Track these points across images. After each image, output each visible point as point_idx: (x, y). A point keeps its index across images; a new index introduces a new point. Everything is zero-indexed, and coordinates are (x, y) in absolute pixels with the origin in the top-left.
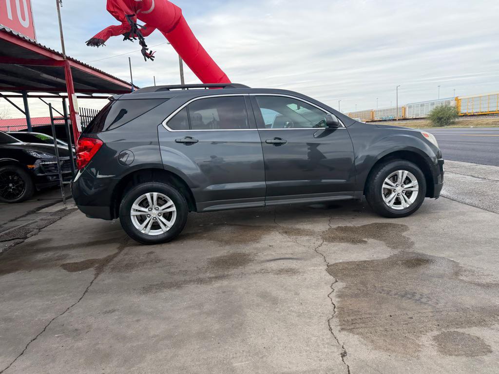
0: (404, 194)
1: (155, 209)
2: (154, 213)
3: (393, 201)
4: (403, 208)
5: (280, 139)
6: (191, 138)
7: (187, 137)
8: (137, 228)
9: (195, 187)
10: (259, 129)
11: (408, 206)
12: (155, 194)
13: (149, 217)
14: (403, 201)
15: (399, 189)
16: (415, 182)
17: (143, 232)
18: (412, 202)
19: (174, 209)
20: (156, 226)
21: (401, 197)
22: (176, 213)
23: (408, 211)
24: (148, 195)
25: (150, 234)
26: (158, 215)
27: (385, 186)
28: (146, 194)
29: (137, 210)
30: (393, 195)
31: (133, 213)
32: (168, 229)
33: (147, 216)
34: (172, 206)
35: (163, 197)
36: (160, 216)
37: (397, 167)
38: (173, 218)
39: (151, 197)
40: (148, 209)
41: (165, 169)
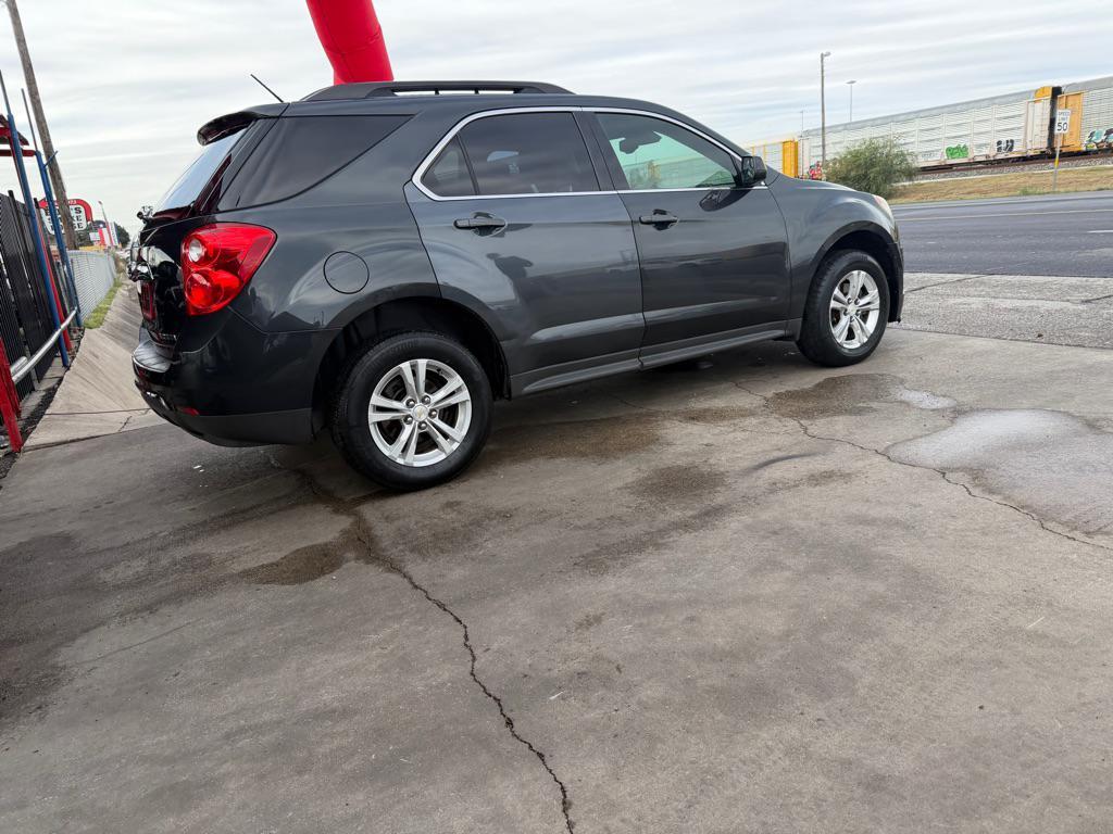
0: (858, 317)
1: (423, 401)
2: (419, 412)
3: (845, 333)
4: (859, 345)
5: (663, 213)
6: (487, 216)
7: (479, 214)
8: (387, 453)
9: (509, 338)
10: (620, 192)
11: (866, 340)
12: (422, 363)
13: (410, 423)
14: (858, 332)
15: (852, 309)
16: (874, 292)
17: (400, 461)
18: (872, 332)
19: (465, 395)
20: (426, 443)
21: (855, 324)
22: (469, 405)
23: (867, 348)
24: (406, 366)
25: (416, 464)
26: (430, 415)
27: (833, 304)
28: (401, 365)
29: (380, 409)
30: (844, 321)
31: (374, 417)
32: (456, 446)
33: (406, 420)
34: (459, 389)
35: (439, 370)
36: (434, 417)
37: (850, 264)
38: (465, 418)
39: (414, 371)
40: (405, 403)
41: (444, 296)
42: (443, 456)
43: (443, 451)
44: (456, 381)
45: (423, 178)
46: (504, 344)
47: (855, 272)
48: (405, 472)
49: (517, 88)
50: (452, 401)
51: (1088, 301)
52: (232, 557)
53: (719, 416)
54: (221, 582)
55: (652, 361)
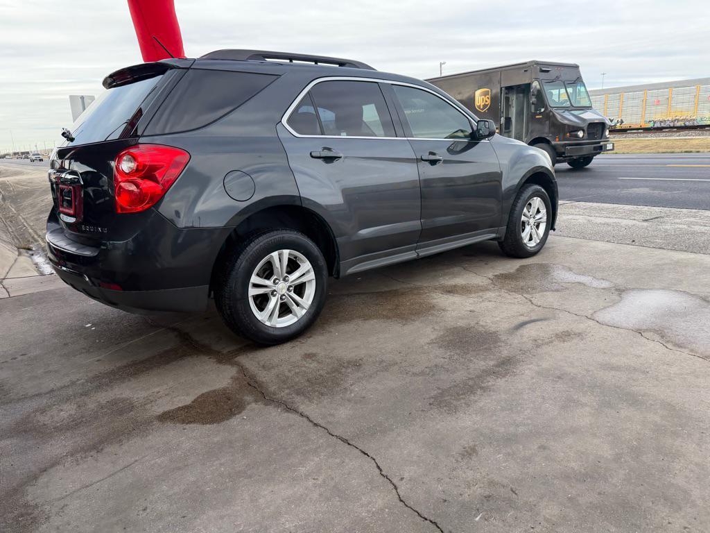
0: (535, 227)
1: (284, 280)
2: (281, 288)
3: (528, 237)
4: (535, 244)
5: (434, 154)
6: (329, 149)
7: (325, 148)
8: (259, 318)
9: (342, 235)
11: (539, 241)
12: (286, 252)
13: (274, 296)
14: (534, 236)
15: (532, 221)
16: (543, 211)
17: (268, 324)
18: (542, 236)
19: (312, 275)
20: (285, 310)
21: (533, 231)
22: (314, 283)
23: (539, 247)
24: (275, 254)
25: (278, 326)
26: (288, 289)
27: (523, 218)
28: (272, 254)
29: (256, 286)
30: (528, 229)
31: (252, 292)
32: (304, 312)
33: (272, 294)
34: (308, 272)
35: (296, 257)
36: (290, 291)
37: (533, 193)
38: (310, 292)
39: (280, 258)
40: (272, 281)
41: (303, 206)
42: (296, 320)
43: (296, 315)
44: (306, 266)
45: (289, 121)
46: (338, 240)
47: (535, 198)
48: (271, 332)
49: (342, 63)
50: (303, 280)
51: (646, 220)
52: (150, 400)
53: (465, 290)
54: (148, 422)
55: (424, 252)
